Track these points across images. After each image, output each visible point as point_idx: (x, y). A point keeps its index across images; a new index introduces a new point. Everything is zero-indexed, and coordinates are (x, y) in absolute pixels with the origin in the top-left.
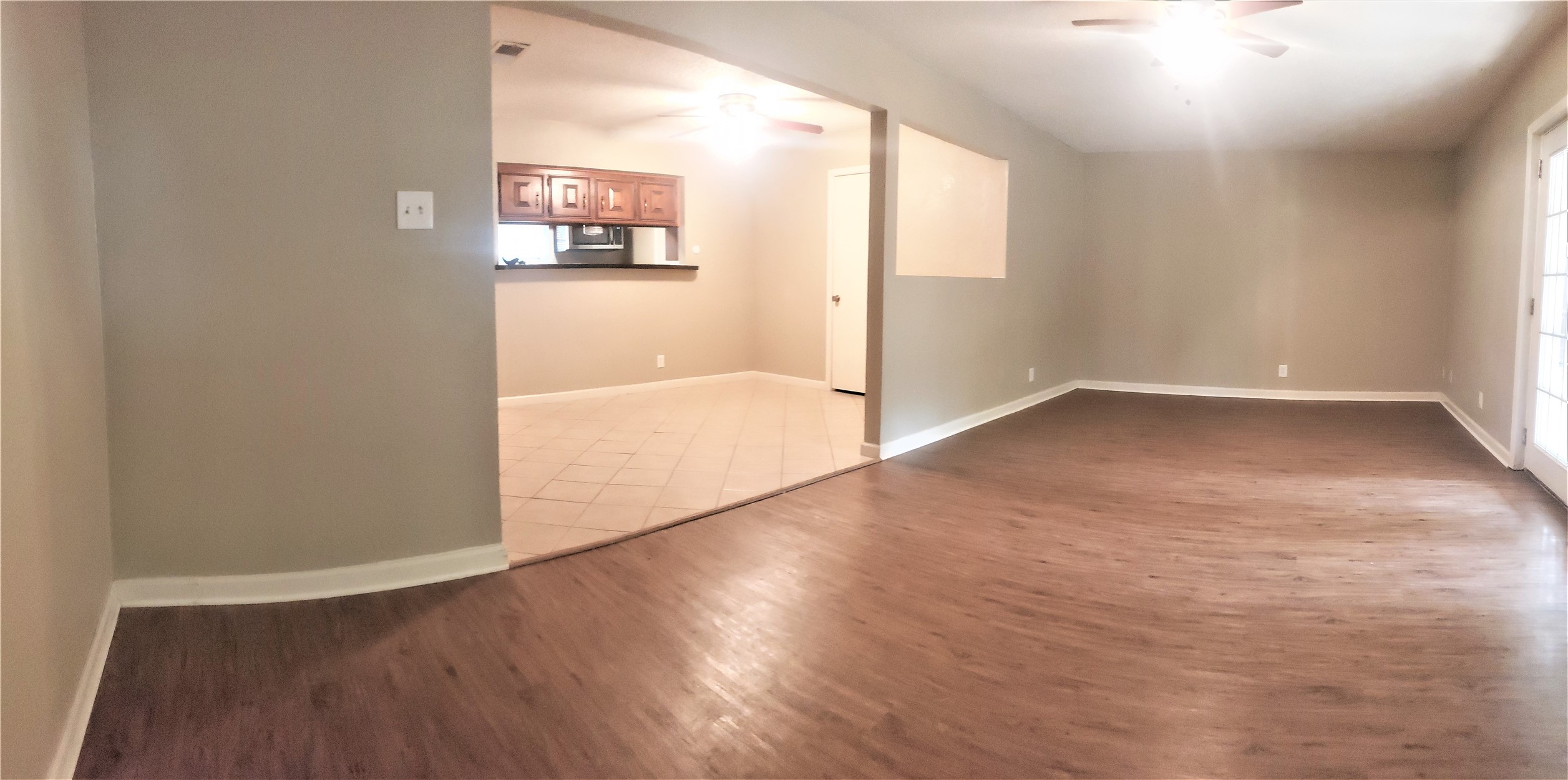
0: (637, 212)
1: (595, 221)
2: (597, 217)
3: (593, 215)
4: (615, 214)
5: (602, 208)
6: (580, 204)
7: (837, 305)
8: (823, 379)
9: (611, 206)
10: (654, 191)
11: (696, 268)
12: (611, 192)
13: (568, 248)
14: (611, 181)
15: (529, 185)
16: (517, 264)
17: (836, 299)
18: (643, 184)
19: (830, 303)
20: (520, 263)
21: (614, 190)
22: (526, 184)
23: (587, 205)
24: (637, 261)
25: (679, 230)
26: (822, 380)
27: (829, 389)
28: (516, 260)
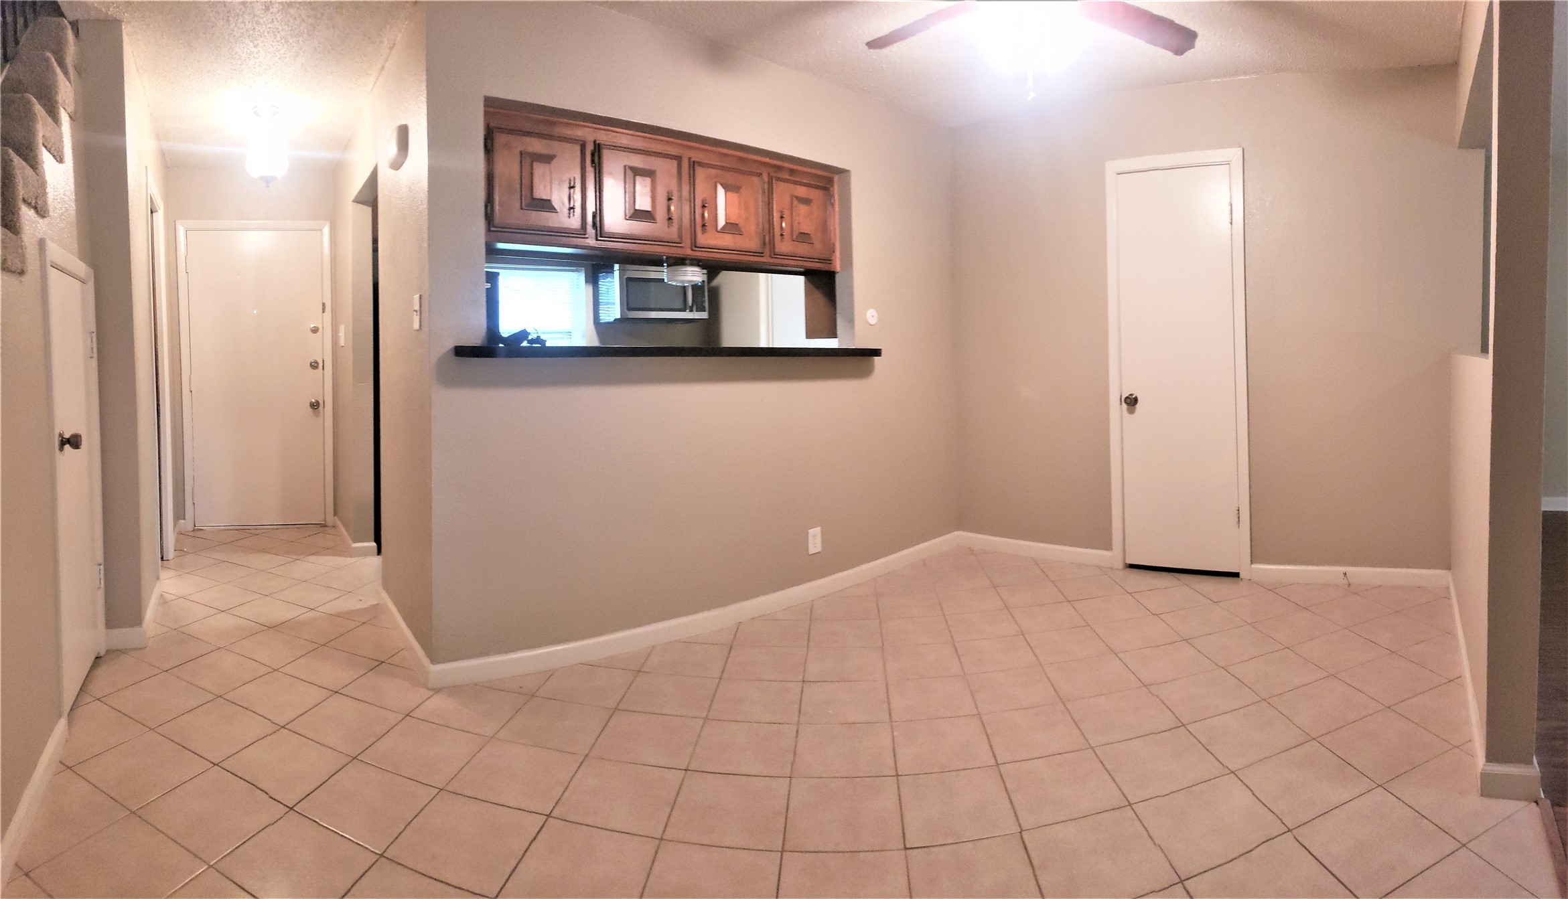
0: (768, 236)
1: (689, 252)
2: (695, 245)
3: (687, 242)
4: (727, 241)
5: (704, 226)
6: (661, 215)
7: (1131, 411)
8: (1108, 546)
9: (721, 222)
10: (797, 198)
11: (876, 353)
12: (721, 192)
13: (618, 316)
14: (723, 168)
15: (555, 161)
16: (525, 344)
17: (1132, 402)
18: (779, 179)
19: (1116, 408)
20: (531, 342)
21: (727, 188)
22: (548, 159)
23: (675, 217)
24: (730, 339)
25: (839, 279)
26: (1107, 550)
27: (1120, 565)
28: (523, 335)
